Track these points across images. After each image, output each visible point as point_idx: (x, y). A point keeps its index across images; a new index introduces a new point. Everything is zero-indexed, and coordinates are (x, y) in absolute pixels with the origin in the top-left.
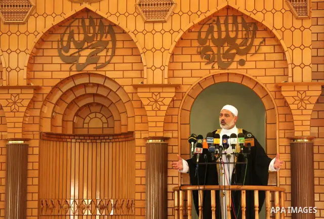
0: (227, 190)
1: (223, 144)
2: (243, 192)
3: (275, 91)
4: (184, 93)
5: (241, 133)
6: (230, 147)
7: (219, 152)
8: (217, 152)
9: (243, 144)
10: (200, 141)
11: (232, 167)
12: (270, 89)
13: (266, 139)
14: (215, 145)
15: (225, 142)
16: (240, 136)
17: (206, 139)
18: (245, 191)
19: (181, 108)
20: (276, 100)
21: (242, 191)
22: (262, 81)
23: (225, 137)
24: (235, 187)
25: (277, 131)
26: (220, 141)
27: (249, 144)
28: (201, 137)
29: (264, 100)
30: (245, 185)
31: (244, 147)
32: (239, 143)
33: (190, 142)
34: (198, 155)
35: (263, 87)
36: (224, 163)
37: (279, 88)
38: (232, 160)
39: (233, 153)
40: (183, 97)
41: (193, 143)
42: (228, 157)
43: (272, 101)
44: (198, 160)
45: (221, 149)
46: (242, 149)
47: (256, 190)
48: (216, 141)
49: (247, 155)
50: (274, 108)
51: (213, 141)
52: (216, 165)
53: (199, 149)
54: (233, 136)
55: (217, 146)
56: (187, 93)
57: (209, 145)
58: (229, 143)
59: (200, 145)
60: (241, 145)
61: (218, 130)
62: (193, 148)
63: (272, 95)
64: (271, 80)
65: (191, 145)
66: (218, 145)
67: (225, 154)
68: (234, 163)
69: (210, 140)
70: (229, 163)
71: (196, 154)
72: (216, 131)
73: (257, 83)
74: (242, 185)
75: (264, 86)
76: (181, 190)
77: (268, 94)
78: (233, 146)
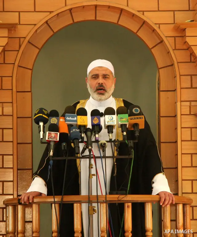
0: (101, 203)
1: (93, 125)
2: (128, 207)
3: (175, 37)
4: (22, 39)
5: (122, 107)
6: (104, 131)
7: (85, 139)
8: (82, 138)
9: (126, 125)
10: (53, 120)
11: (109, 163)
12: (166, 32)
13: (159, 116)
14: (80, 127)
15: (96, 122)
16: (120, 111)
17: (63, 116)
18: (130, 204)
19: (16, 64)
20: (175, 51)
21: (126, 205)
22: (152, 18)
23: (96, 113)
24: (114, 197)
25: (178, 104)
26: (88, 121)
27: (136, 125)
28: (54, 114)
29: (156, 52)
30: (129, 194)
31: (128, 131)
32: (120, 123)
33: (37, 121)
34: (52, 144)
35: (154, 30)
36: (95, 158)
37: (181, 31)
38: (109, 152)
39: (110, 141)
40: (20, 46)
41: (41, 124)
42: (103, 147)
43: (169, 52)
44: (51, 153)
45: (89, 133)
46: (125, 133)
47: (148, 202)
48: (80, 120)
49: (134, 143)
50: (172, 65)
51: (76, 121)
52: (75, 161)
53: (53, 134)
54: (109, 111)
55: (83, 128)
56: (27, 39)
57: (70, 126)
58: (102, 124)
59: (54, 128)
60: (123, 126)
61: (82, 101)
62: (42, 133)
63: (169, 43)
64: (167, 18)
65: (39, 127)
66: (85, 126)
67: (97, 141)
68: (113, 157)
69: (71, 118)
70: (105, 157)
71: (49, 142)
72: (79, 102)
73: (144, 22)
74: (126, 194)
75: (156, 27)
76: (20, 204)
77: (162, 41)
78: (110, 128)
